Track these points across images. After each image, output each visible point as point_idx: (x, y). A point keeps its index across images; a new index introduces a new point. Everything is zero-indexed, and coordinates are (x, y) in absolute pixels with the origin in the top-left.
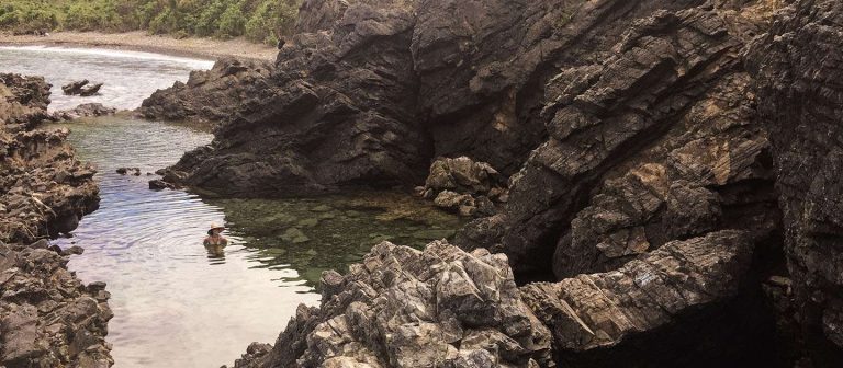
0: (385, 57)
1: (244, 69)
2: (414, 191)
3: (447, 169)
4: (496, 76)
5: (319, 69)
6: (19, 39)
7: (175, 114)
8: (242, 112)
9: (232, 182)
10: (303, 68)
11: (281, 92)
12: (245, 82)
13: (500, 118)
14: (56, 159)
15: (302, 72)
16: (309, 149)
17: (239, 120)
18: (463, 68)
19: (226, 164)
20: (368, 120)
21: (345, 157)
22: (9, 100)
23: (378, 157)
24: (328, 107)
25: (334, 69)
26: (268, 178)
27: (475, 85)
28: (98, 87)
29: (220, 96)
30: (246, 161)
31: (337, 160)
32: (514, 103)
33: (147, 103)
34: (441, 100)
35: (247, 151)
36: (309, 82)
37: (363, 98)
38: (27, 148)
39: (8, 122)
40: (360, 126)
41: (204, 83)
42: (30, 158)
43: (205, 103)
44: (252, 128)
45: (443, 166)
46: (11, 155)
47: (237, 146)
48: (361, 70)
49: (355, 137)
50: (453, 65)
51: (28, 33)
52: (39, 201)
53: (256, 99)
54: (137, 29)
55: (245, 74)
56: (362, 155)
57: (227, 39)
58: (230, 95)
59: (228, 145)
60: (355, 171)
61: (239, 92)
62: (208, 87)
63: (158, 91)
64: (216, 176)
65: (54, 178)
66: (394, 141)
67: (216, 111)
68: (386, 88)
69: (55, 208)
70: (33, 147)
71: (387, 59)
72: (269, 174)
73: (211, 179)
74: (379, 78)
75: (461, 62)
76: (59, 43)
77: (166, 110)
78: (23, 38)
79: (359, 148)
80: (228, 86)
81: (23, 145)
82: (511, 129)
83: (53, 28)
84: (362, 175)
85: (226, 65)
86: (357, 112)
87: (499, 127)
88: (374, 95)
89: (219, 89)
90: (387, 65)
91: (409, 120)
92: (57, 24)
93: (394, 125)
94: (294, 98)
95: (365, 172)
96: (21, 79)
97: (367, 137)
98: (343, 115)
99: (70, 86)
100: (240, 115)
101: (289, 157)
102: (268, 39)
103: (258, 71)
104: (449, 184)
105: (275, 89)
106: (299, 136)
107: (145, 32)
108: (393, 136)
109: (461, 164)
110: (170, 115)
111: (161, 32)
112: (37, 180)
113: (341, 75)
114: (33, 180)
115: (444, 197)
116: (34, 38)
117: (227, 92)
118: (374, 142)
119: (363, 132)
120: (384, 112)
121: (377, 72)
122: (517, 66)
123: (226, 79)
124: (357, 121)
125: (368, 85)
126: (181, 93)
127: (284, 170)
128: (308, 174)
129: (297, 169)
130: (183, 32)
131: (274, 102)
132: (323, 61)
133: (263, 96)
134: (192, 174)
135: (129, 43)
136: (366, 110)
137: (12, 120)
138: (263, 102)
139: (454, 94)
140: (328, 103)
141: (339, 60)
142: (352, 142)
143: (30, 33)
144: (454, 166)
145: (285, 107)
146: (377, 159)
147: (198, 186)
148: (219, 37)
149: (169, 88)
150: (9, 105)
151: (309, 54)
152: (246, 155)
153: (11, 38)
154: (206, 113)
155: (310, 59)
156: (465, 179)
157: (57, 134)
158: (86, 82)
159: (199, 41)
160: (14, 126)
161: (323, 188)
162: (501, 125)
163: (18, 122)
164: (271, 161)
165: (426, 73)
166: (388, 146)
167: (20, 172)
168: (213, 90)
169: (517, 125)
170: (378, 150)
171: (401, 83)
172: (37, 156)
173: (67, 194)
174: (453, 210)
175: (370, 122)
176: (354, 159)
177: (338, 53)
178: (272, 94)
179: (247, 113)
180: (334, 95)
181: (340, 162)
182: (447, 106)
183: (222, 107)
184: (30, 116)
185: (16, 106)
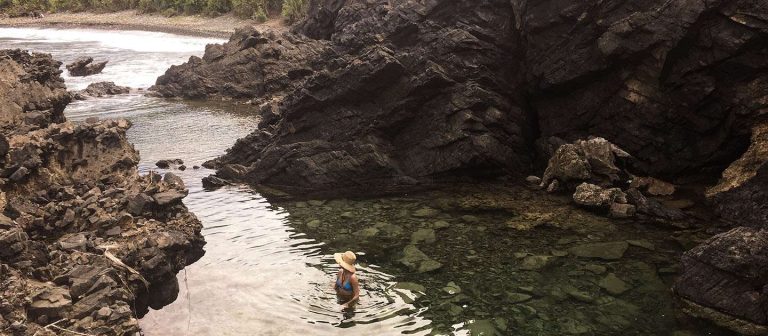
0: (479, 14)
1: (264, 41)
2: (528, 182)
3: (581, 155)
4: (638, 30)
5: (399, 30)
6: (14, 21)
7: (196, 92)
8: (310, 89)
9: (304, 177)
10: (377, 30)
11: (357, 62)
12: (267, 56)
13: (634, 86)
14: (114, 169)
15: (378, 36)
16: (392, 133)
17: (307, 98)
18: (585, 23)
19: (295, 155)
20: (468, 93)
21: (441, 141)
22: (23, 80)
23: (484, 140)
24: (418, 79)
25: (416, 30)
26: (350, 171)
27: (607, 44)
28: (103, 65)
29: (241, 72)
30: (319, 150)
31: (431, 145)
32: (661, 65)
33: (162, 81)
34: (555, 66)
35: (317, 138)
36: (389, 47)
37: (458, 66)
38: (69, 152)
39: (26, 109)
40: (458, 102)
41: (222, 57)
42: (75, 167)
43: (226, 79)
44: (321, 107)
45: (576, 151)
46: (46, 164)
47: (304, 132)
48: (453, 31)
49: (451, 117)
50: (573, 19)
51: (23, 15)
52: (118, 261)
53: (325, 71)
54: (127, 8)
55: (266, 46)
56: (463, 139)
57: (215, 16)
58: (253, 70)
59: (293, 130)
60: (454, 158)
61: (262, 66)
62: (226, 61)
63: (173, 67)
64: (284, 170)
65: (125, 206)
66: (499, 120)
67: (239, 88)
68: (484, 52)
69: (144, 271)
70: (76, 149)
71: (482, 16)
72: (350, 167)
73: (277, 174)
74: (476, 40)
75: (584, 15)
76: (53, 24)
77: (186, 88)
78: (20, 20)
79: (458, 130)
80: (249, 59)
81: (61, 148)
82: (652, 101)
83: (47, 9)
84: (463, 163)
85: (245, 36)
86: (451, 84)
87: (633, 97)
88: (471, 62)
89: (239, 63)
90: (483, 24)
91: (510, 92)
92: (50, 6)
93: (498, 100)
94: (376, 68)
95: (467, 161)
96: (29, 56)
97: (469, 116)
98: (437, 88)
99: (74, 64)
100: (307, 93)
101: (372, 143)
102: (256, 15)
103: (279, 42)
104: (586, 174)
105: (348, 57)
106: (381, 117)
107: (135, 11)
108: (498, 112)
109: (598, 147)
110: (191, 93)
111: (150, 11)
112: (99, 211)
113: (427, 38)
114: (92, 211)
115: (586, 192)
116: (30, 20)
117: (248, 66)
118: (475, 122)
119: (461, 109)
120: (484, 82)
121: (473, 32)
122: (670, 16)
123: (245, 52)
124: (455, 96)
125: (463, 49)
126: (198, 69)
127: (369, 161)
128: (394, 164)
129: (383, 159)
130: (172, 10)
131: (348, 74)
132: (403, 21)
133: (332, 68)
134: (252, 167)
135: (121, 22)
136: (463, 80)
137: (32, 106)
138: (334, 75)
139: (574, 57)
140: (416, 74)
141: (422, 18)
142: (447, 122)
143: (25, 15)
144: (589, 151)
145: (365, 80)
146: (481, 143)
147: (262, 182)
148: (208, 14)
149: (184, 64)
150: (26, 87)
151: (385, 12)
152: (318, 142)
153: (7, 21)
154: (228, 91)
155: (386, 18)
156: (605, 166)
157: (113, 130)
158: (90, 60)
159: (188, 18)
160: (35, 114)
161: (415, 181)
162: (634, 94)
163: (39, 108)
164: (350, 150)
165: (537, 31)
166: (491, 126)
167: (68, 197)
168: (233, 64)
169: (659, 95)
170: (481, 132)
171: (498, 46)
172: (84, 164)
173: (161, 242)
174: (602, 210)
175: (469, 97)
176: (451, 143)
177: (421, 10)
178: (345, 65)
179: (315, 89)
180: (423, 63)
181: (433, 148)
182: (563, 73)
183: (245, 83)
184: (54, 101)
185: (35, 87)
